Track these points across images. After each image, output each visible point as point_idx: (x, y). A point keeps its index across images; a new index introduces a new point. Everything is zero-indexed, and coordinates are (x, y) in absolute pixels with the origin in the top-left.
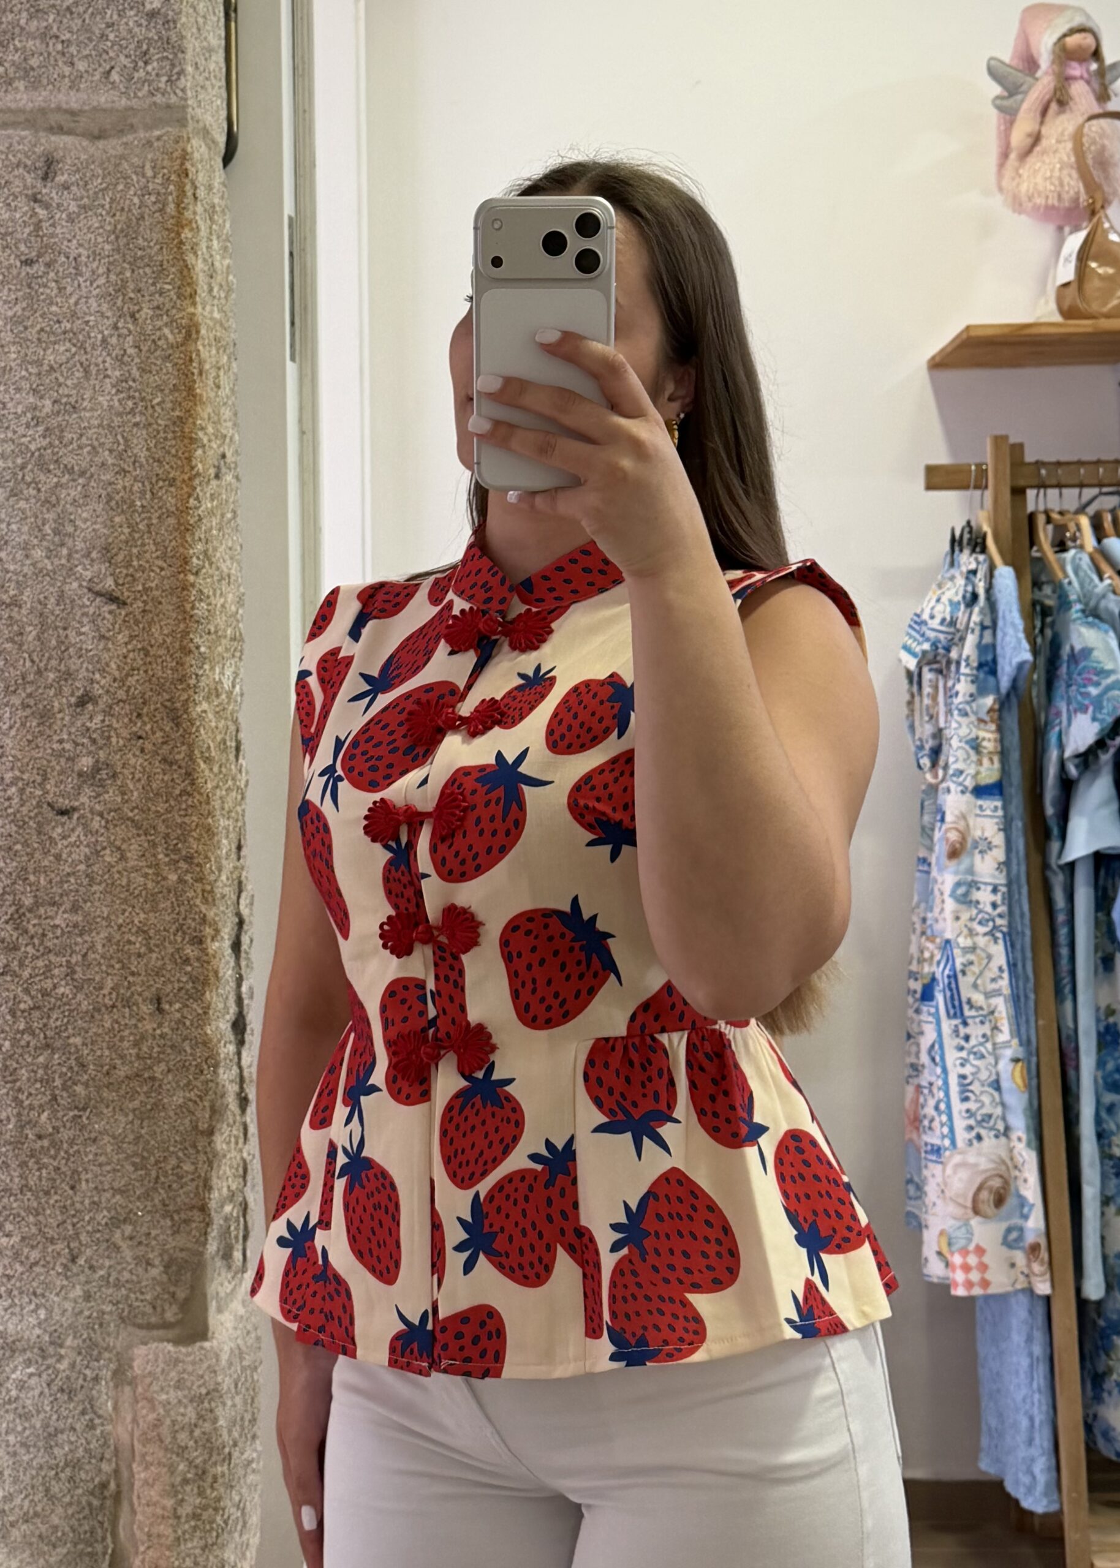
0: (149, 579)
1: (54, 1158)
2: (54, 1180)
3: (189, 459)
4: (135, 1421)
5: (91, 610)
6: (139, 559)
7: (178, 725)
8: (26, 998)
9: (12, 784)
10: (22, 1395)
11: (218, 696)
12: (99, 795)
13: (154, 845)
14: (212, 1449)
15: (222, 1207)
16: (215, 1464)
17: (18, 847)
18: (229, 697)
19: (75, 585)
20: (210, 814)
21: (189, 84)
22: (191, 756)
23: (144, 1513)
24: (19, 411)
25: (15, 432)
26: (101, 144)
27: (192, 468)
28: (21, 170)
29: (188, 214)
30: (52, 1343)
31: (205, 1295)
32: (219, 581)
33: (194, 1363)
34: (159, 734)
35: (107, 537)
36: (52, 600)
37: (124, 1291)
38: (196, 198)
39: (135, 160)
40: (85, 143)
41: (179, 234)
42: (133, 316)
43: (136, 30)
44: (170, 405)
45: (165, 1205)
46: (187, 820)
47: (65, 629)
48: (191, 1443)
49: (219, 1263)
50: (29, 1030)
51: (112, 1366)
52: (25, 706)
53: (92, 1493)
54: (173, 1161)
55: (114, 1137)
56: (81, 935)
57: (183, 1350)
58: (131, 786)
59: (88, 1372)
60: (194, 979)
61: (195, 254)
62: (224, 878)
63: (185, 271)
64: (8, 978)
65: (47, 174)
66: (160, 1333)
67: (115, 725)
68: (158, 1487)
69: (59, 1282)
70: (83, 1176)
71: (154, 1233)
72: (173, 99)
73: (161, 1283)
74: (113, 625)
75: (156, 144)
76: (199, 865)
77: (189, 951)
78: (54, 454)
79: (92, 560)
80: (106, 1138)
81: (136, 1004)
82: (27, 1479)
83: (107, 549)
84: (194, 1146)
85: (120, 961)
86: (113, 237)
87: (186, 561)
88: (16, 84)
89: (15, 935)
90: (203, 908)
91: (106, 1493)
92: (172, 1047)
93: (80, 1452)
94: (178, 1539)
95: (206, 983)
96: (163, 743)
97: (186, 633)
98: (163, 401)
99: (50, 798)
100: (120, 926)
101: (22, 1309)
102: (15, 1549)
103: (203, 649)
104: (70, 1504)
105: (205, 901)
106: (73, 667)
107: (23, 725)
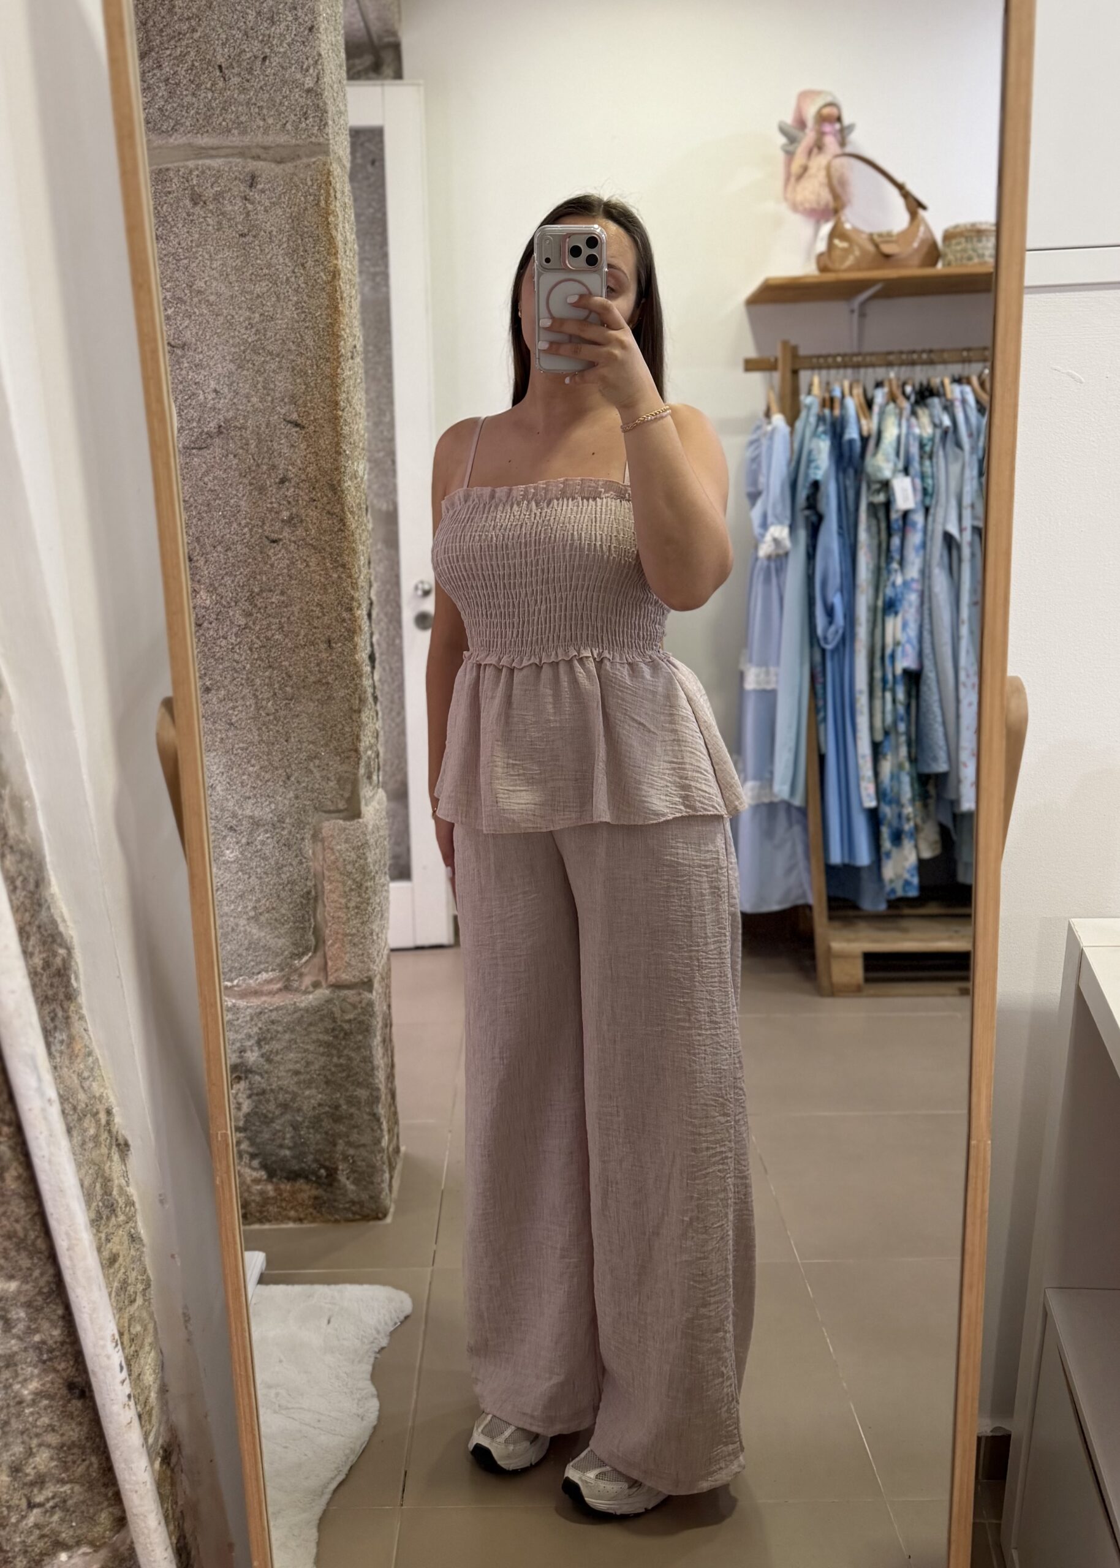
0: (316, 414)
1: (276, 725)
2: (276, 737)
3: (337, 347)
4: (324, 859)
5: (285, 431)
6: (311, 403)
7: (335, 493)
8: (258, 641)
9: (245, 526)
10: (264, 848)
11: (356, 478)
12: (293, 532)
13: (324, 558)
14: (364, 874)
15: (366, 751)
16: (367, 881)
17: (250, 560)
18: (362, 478)
19: (276, 417)
20: (354, 541)
21: (330, 131)
22: (343, 510)
23: (330, 906)
24: (241, 320)
25: (239, 332)
26: (282, 166)
27: (339, 352)
28: (237, 182)
29: (332, 207)
30: (279, 821)
31: (358, 795)
32: (356, 415)
33: (354, 830)
34: (325, 498)
35: (293, 390)
36: (264, 425)
37: (316, 794)
38: (336, 198)
39: (301, 175)
40: (273, 166)
41: (327, 219)
42: (303, 265)
43: (300, 100)
44: (324, 317)
45: (336, 749)
46: (342, 545)
47: (271, 441)
48: (354, 871)
49: (365, 780)
50: (260, 659)
51: (311, 832)
52: (251, 484)
53: (302, 897)
54: (340, 726)
55: (308, 714)
56: (286, 607)
57: (348, 823)
58: (311, 527)
59: (298, 836)
60: (349, 630)
61: (337, 230)
62: (362, 577)
63: (331, 240)
64: (247, 630)
65: (252, 184)
66: (336, 815)
67: (301, 493)
68: (337, 893)
69: (281, 790)
70: (292, 735)
71: (331, 763)
72: (322, 140)
73: (335, 789)
74: (298, 439)
75: (313, 166)
76: (349, 569)
77: (345, 615)
78: (262, 344)
79: (285, 403)
80: (304, 715)
81: (317, 644)
82: (268, 890)
83: (293, 397)
84: (351, 718)
85: (308, 621)
86: (290, 221)
87: (337, 403)
88: (233, 131)
89: (250, 608)
90: (352, 592)
91: (310, 897)
92: (338, 666)
93: (296, 876)
94: (348, 919)
95: (354, 632)
96: (328, 503)
97: (338, 444)
98: (321, 314)
99: (266, 533)
100: (307, 602)
101: (262, 804)
102: (262, 926)
103: (348, 452)
104: (291, 903)
105: (353, 588)
106: (277, 463)
107: (250, 494)
